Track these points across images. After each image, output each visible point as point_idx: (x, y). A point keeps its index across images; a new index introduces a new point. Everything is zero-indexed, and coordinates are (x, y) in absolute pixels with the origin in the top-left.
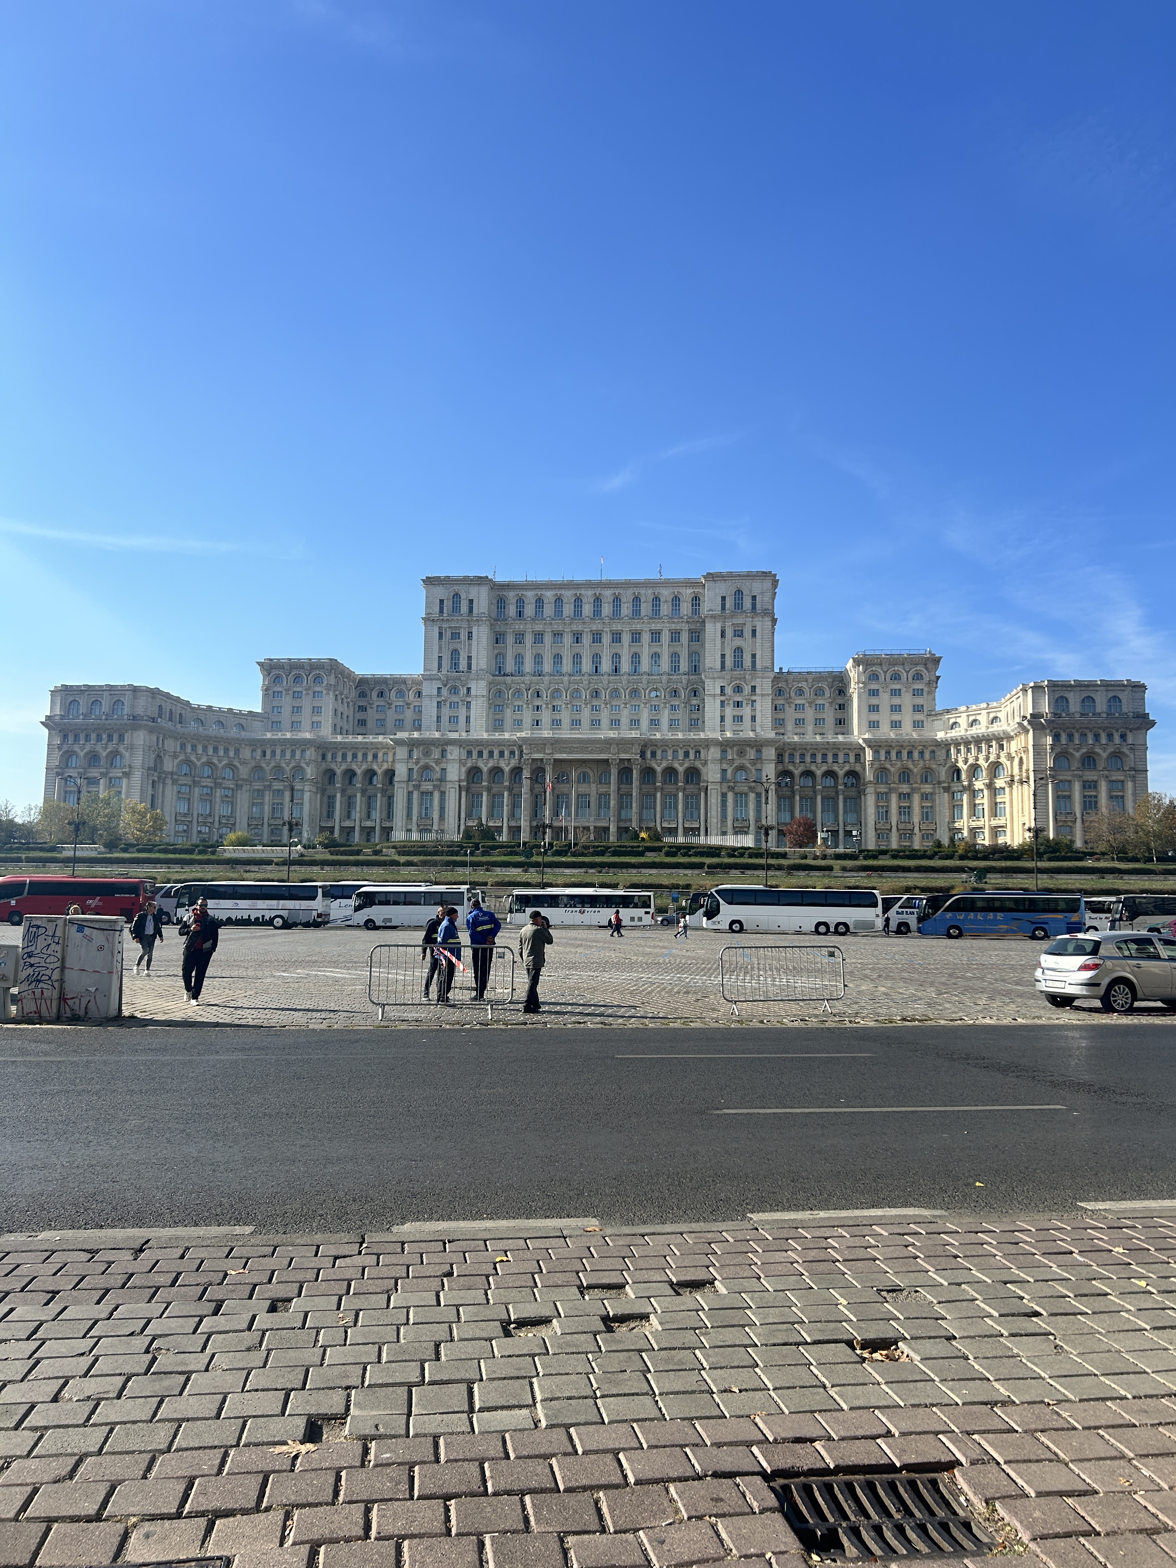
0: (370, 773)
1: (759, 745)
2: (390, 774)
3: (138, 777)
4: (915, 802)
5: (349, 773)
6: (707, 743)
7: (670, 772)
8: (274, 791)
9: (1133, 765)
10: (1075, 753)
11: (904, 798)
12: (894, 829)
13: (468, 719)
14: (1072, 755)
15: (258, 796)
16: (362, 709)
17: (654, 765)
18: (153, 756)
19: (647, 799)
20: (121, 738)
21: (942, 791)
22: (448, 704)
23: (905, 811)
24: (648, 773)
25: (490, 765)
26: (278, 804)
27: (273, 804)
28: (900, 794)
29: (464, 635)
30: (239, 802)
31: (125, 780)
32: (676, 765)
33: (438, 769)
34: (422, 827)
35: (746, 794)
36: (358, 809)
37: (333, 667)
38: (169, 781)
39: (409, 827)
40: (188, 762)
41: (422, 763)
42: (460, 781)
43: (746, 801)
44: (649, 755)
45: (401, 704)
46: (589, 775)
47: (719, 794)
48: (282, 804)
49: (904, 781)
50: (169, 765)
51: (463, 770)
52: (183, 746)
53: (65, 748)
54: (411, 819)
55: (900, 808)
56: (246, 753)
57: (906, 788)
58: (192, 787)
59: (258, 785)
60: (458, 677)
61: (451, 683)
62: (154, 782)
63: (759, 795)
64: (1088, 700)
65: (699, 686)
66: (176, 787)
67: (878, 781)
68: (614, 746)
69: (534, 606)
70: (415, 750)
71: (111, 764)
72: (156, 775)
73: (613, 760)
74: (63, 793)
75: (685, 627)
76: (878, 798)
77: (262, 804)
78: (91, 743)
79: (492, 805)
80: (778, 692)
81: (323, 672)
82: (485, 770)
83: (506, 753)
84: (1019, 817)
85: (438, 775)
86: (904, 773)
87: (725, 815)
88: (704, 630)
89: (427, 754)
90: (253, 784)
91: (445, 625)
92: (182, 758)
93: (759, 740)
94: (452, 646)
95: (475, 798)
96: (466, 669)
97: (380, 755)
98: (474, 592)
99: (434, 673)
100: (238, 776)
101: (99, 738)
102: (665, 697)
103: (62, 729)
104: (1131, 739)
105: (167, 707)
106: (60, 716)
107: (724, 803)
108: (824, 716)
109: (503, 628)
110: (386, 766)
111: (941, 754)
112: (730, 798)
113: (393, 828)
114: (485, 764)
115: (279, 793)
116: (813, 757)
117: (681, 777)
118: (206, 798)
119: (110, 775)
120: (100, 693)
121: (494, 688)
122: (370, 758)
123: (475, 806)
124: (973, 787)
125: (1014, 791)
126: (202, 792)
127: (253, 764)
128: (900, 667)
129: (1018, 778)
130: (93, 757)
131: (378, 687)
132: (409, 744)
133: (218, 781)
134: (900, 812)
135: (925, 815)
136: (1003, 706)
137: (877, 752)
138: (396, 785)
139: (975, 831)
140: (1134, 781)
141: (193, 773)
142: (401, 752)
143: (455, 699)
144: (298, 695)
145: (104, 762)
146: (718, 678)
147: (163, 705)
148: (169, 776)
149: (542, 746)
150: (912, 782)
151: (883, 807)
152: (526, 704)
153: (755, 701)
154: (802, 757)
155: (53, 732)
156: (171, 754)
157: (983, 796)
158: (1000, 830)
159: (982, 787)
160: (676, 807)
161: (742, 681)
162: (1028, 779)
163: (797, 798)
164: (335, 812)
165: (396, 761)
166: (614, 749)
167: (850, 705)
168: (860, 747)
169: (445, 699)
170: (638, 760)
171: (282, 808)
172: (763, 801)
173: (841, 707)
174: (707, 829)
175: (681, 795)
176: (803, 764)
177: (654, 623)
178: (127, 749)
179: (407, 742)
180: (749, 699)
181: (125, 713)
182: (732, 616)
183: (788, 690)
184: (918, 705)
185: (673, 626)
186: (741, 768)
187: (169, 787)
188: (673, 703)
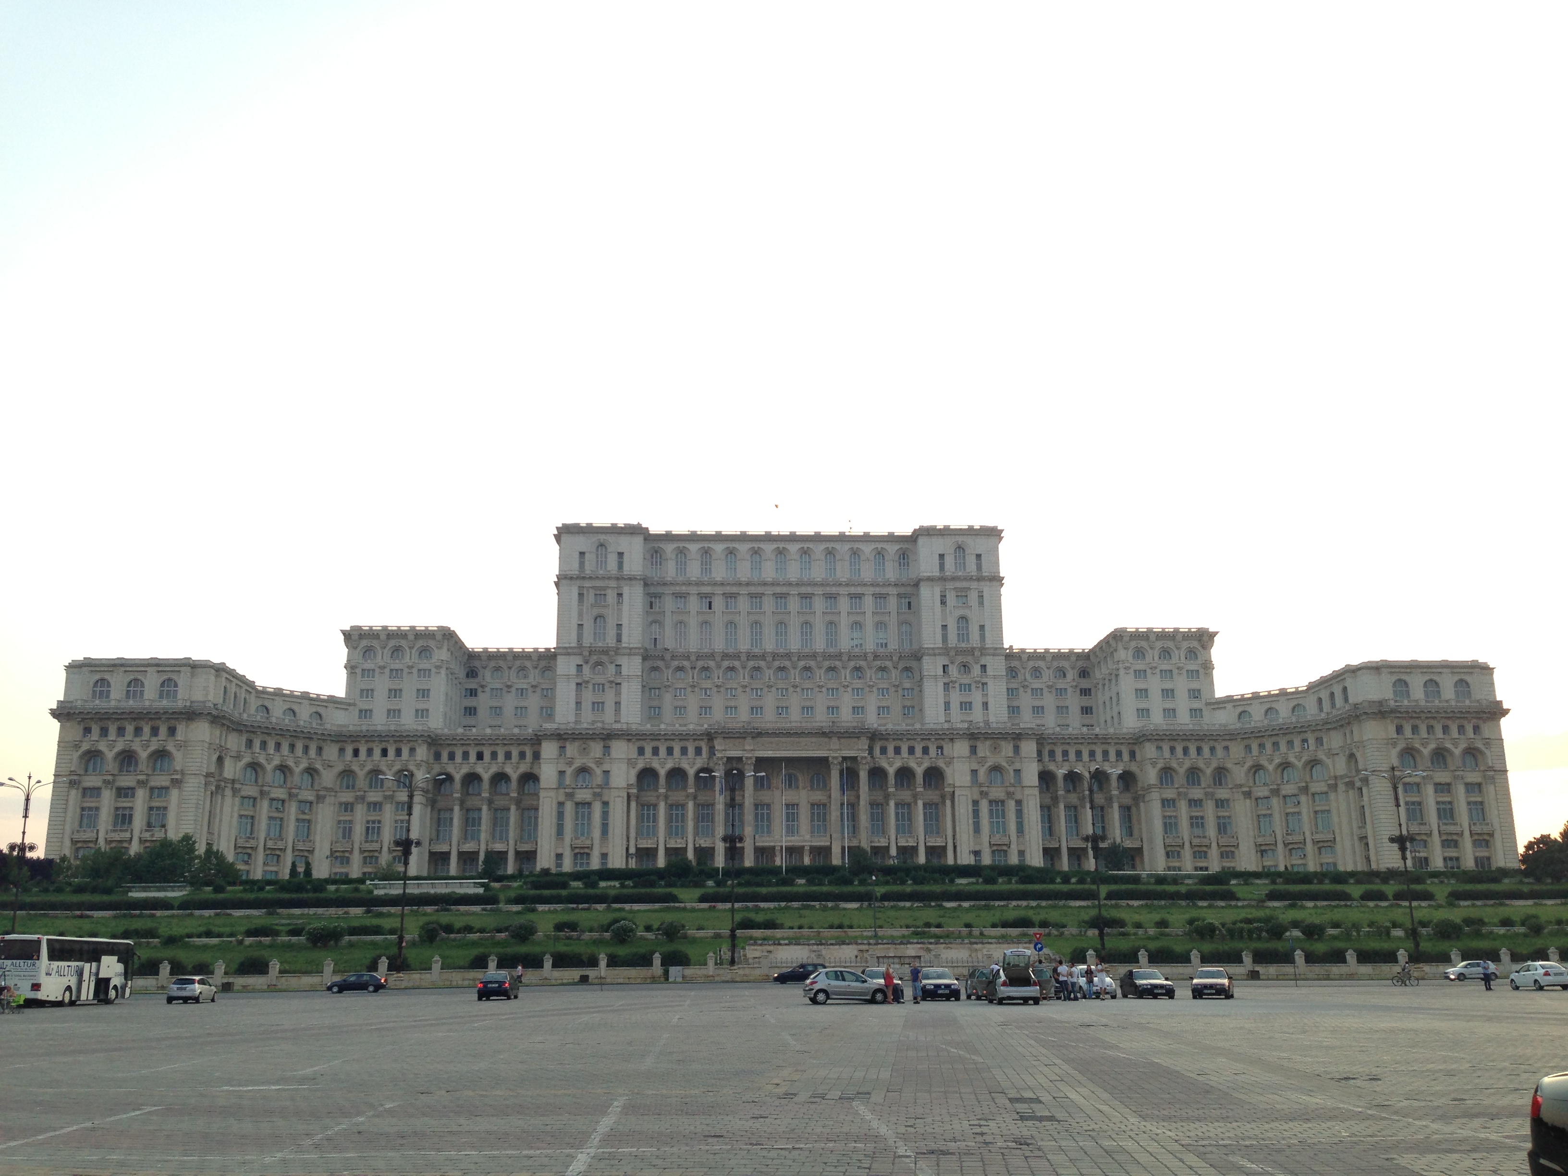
0: (500, 778)
1: (1017, 737)
2: (530, 778)
3: (193, 786)
4: (1209, 811)
5: (472, 778)
6: (952, 736)
7: (905, 775)
8: (369, 804)
9: (1490, 764)
10: (1422, 749)
11: (1196, 806)
12: (1187, 845)
13: (618, 704)
14: (1418, 751)
15: (346, 810)
16: (473, 693)
17: (885, 765)
18: (215, 757)
19: (877, 808)
20: (172, 731)
21: (1242, 797)
22: (591, 687)
23: (1197, 822)
24: (877, 774)
25: (669, 765)
26: (374, 822)
27: (368, 822)
28: (1190, 801)
29: (611, 597)
30: (319, 820)
31: (174, 793)
32: (913, 764)
33: (598, 771)
34: (577, 851)
35: (1003, 802)
36: (484, 827)
37: (448, 636)
38: (228, 792)
39: (560, 851)
40: (255, 766)
41: (577, 764)
42: (629, 786)
43: (1003, 810)
44: (877, 751)
45: (525, 686)
46: (798, 777)
47: (970, 802)
48: (379, 822)
49: (1194, 784)
50: (230, 770)
51: (633, 773)
52: (250, 743)
53: (85, 747)
54: (563, 839)
55: (1191, 818)
56: (331, 752)
57: (1196, 793)
58: (258, 800)
59: (347, 797)
60: (605, 652)
61: (594, 658)
62: (212, 793)
63: (1019, 803)
64: (1432, 685)
65: (914, 664)
66: (237, 801)
67: (1162, 784)
68: (835, 740)
69: (699, 563)
70: (568, 745)
71: (154, 770)
72: (215, 784)
73: (834, 758)
74: (78, 810)
75: (893, 591)
76: (1163, 806)
77: (351, 822)
78: (126, 738)
79: (669, 819)
80: (1012, 672)
81: (432, 643)
82: (662, 772)
83: (691, 750)
84: (1352, 829)
85: (599, 779)
86: (1193, 774)
87: (977, 829)
88: (917, 595)
89: (585, 751)
90: (339, 794)
91: (587, 584)
92: (247, 759)
93: (1017, 732)
94: (596, 611)
95: (648, 810)
96: (615, 641)
97: (515, 754)
98: (624, 544)
99: (572, 645)
100: (320, 784)
101: (138, 731)
102: (871, 679)
103: (83, 720)
104: (1487, 732)
105: (233, 689)
106: (79, 703)
107: (976, 813)
108: (1068, 703)
109: (659, 590)
110: (523, 768)
111: (1237, 750)
112: (984, 807)
113: (535, 852)
114: (663, 765)
115: (376, 806)
116: (1079, 754)
117: (919, 779)
118: (276, 815)
119: (152, 784)
120: (143, 669)
121: (649, 664)
122: (501, 757)
123: (648, 821)
124: (1283, 792)
125: (1342, 797)
126: (271, 806)
127: (340, 767)
128: (1170, 644)
129: (1347, 780)
130: (127, 758)
131: (492, 664)
132: (562, 737)
133: (293, 791)
134: (1192, 825)
135: (1223, 827)
136: (1311, 691)
137: (1159, 748)
138: (542, 794)
139: (1291, 847)
140: (1494, 783)
141: (260, 781)
142: (549, 749)
143: (599, 679)
144: (397, 674)
145: (143, 765)
146: (940, 654)
147: (228, 686)
148: (229, 785)
149: (740, 740)
150: (1203, 786)
151: (1170, 817)
152: (691, 686)
153: (986, 684)
154: (1065, 753)
155: (68, 724)
156: (233, 754)
157: (1299, 803)
158: (1325, 845)
159: (1296, 792)
160: (910, 819)
161: (969, 659)
162: (1365, 780)
163: (1062, 806)
164: (451, 831)
165: (541, 761)
166: (835, 743)
167: (1101, 690)
168: (1138, 740)
169: (587, 679)
170: (866, 758)
171: (379, 828)
172: (1025, 811)
173: (1086, 692)
174: (955, 847)
175: (920, 803)
176: (1066, 763)
177: (853, 585)
178: (179, 747)
179: (559, 735)
180: (979, 682)
181: (179, 696)
182: (954, 579)
183: (1023, 671)
184: (1194, 690)
185: (878, 590)
186: (996, 769)
187: (228, 800)
188: (881, 686)
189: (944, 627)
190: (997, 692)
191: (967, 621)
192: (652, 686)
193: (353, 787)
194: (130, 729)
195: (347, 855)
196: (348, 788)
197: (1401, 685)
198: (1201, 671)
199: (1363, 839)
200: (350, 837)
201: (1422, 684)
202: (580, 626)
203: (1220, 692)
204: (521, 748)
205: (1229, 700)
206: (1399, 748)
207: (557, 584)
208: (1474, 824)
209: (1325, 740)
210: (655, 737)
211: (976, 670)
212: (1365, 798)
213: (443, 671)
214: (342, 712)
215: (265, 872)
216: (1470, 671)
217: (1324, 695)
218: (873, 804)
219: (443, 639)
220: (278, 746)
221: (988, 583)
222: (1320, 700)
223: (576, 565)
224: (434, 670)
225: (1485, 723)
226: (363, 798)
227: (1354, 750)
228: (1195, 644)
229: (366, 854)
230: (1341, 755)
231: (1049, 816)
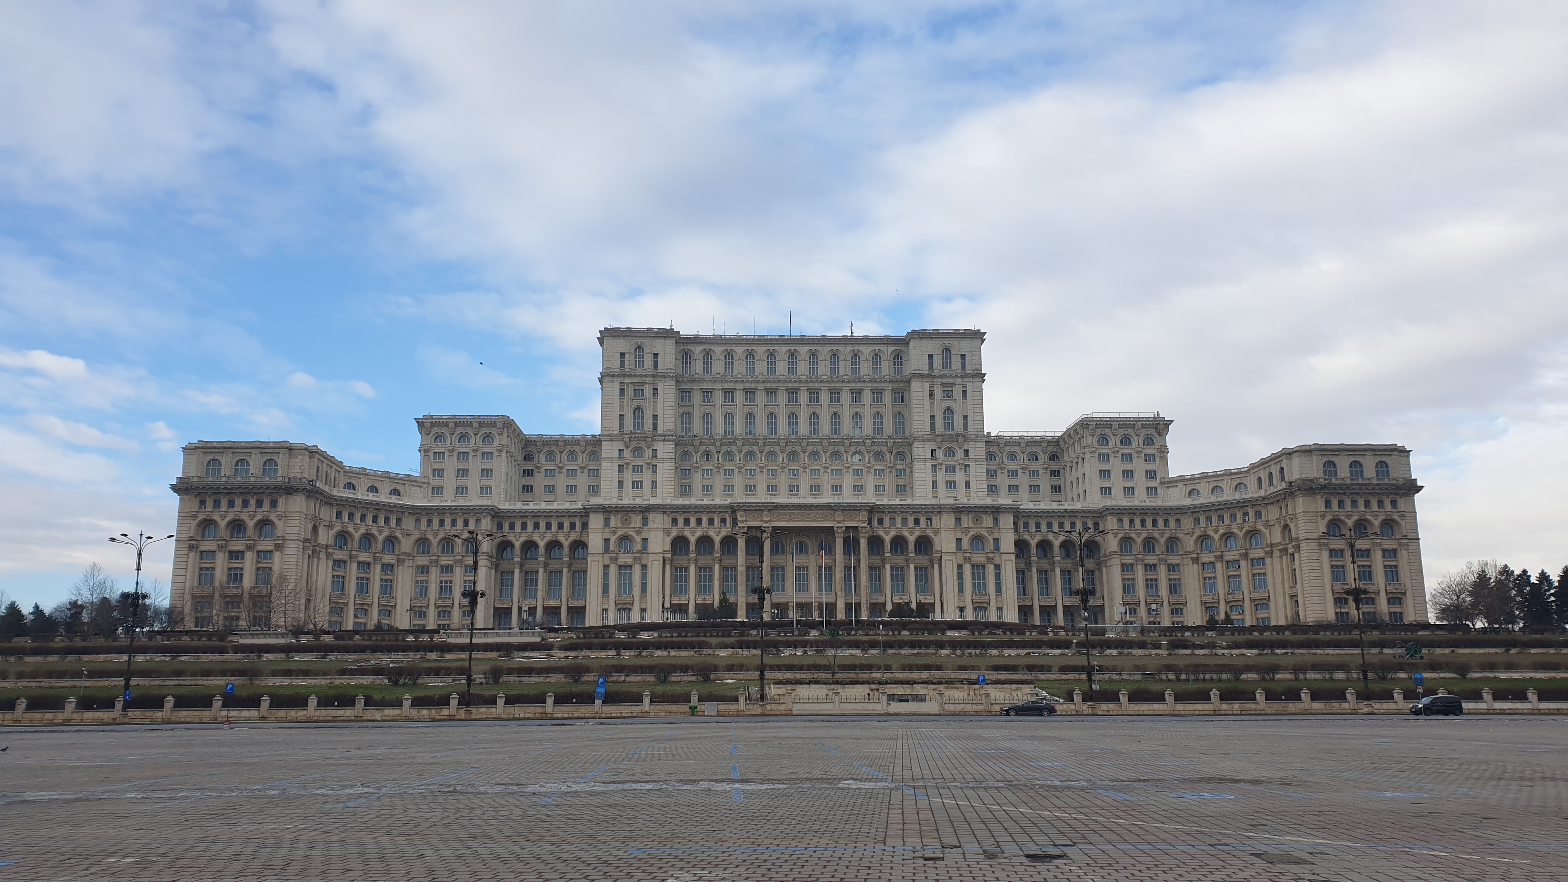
0: (555, 545)
1: (996, 511)
2: (579, 545)
3: (293, 550)
4: (1162, 574)
5: (530, 546)
6: (939, 510)
7: (899, 543)
8: (442, 567)
9: (1405, 534)
10: (1346, 520)
11: (1151, 570)
12: (1142, 603)
13: (654, 483)
14: (1343, 522)
15: (423, 572)
16: (528, 473)
17: (881, 533)
18: (310, 526)
19: (875, 571)
20: (274, 504)
21: (1190, 562)
22: (631, 467)
23: (1152, 584)
24: (875, 543)
25: (699, 533)
26: (446, 582)
27: (441, 582)
28: (1146, 565)
29: (648, 391)
30: (400, 580)
31: (277, 555)
32: (906, 534)
33: (638, 539)
34: (620, 606)
35: (983, 566)
36: (540, 586)
37: (508, 424)
38: (323, 556)
39: (605, 606)
40: (344, 534)
41: (620, 533)
42: (664, 552)
43: (984, 573)
44: (875, 522)
45: (574, 468)
46: (806, 546)
47: (955, 566)
48: (451, 582)
49: (1149, 551)
50: (324, 537)
51: (668, 540)
52: (339, 515)
53: (201, 516)
54: (608, 597)
55: (1147, 580)
56: (408, 523)
57: (1151, 559)
58: (348, 563)
59: (423, 561)
60: (644, 438)
61: (634, 444)
62: (309, 557)
63: (997, 567)
64: (1356, 465)
65: (905, 449)
66: (330, 563)
67: (1122, 551)
68: (839, 512)
69: (723, 362)
70: (612, 517)
71: (260, 535)
72: (311, 548)
73: (838, 527)
74: (197, 570)
75: (889, 386)
76: (1123, 570)
77: (427, 582)
78: (236, 509)
79: (699, 579)
80: (991, 456)
81: (493, 431)
82: (693, 540)
83: (717, 521)
84: (1284, 588)
85: (638, 546)
86: (1149, 544)
87: (961, 589)
88: (909, 390)
89: (626, 522)
90: (417, 558)
91: (627, 380)
92: (338, 528)
93: (996, 506)
94: (635, 404)
95: (681, 571)
96: (651, 429)
97: (566, 525)
98: (659, 346)
99: (614, 432)
100: (399, 550)
101: (245, 504)
102: (869, 461)
103: (199, 494)
104: (1402, 505)
105: (324, 468)
106: (195, 479)
107: (960, 576)
108: (1039, 483)
109: (689, 386)
110: (573, 537)
111: (1187, 522)
112: (967, 570)
113: (585, 607)
114: (693, 533)
115: (448, 569)
116: (1049, 525)
117: (911, 547)
118: (363, 575)
119: (259, 548)
120: (248, 451)
121: (680, 449)
122: (554, 527)
123: (681, 581)
124: (1226, 558)
125: (1276, 561)
126: (358, 568)
127: (417, 535)
128: (1130, 431)
129: (1281, 547)
130: (237, 526)
131: (546, 449)
132: (606, 510)
133: (377, 555)
134: (1147, 585)
135: (1174, 588)
136: (1252, 472)
137: (1120, 521)
138: (590, 559)
139: (1231, 604)
140: (1407, 550)
141: (349, 546)
142: (595, 521)
143: (638, 462)
144: (464, 457)
145: (250, 532)
146: (928, 441)
147: (320, 466)
148: (324, 550)
149: (759, 512)
150: (1157, 553)
151: (1128, 579)
152: (717, 467)
153: (968, 466)
154: (1038, 525)
155: (186, 497)
156: (327, 524)
157: (1239, 567)
158: (1261, 604)
159: (1237, 557)
160: (903, 581)
161: (954, 445)
162: (1298, 548)
163: (1034, 570)
164: (512, 590)
165: (589, 530)
166: (839, 515)
167: (1068, 471)
168: (1099, 515)
169: (627, 461)
170: (865, 527)
171: (451, 587)
172: (1003, 573)
173: (1055, 473)
174: (942, 604)
175: (912, 566)
176: (1039, 534)
177: (854, 382)
178: (280, 517)
179: (604, 508)
180: (963, 464)
181: (279, 474)
182: (941, 376)
183: (1000, 455)
184: (1150, 472)
185: (875, 386)
186: (977, 539)
187: (323, 563)
188: (877, 468)
189: (933, 417)
190: (978, 473)
191: (952, 413)
192: (683, 468)
193: (428, 553)
194: (238, 502)
195: (424, 609)
196: (423, 553)
197: (1330, 466)
198: (1157, 455)
199: (1294, 597)
200: (426, 595)
201: (1348, 465)
202: (622, 416)
203: (1173, 473)
204: (572, 519)
205: (1182, 479)
206: (1327, 519)
207: (601, 381)
208: (1389, 584)
209: (1263, 513)
210: (685, 510)
211: (960, 454)
212: (1297, 562)
213: (504, 455)
214: (418, 489)
215: (355, 623)
216: (1389, 453)
217: (1263, 475)
218: (871, 568)
219: (504, 427)
220: (363, 517)
221: (971, 379)
222: (1260, 479)
223: (617, 364)
224: (496, 454)
225: (1401, 498)
226: (437, 561)
227: (1289, 521)
228: (1152, 431)
229: (440, 609)
230: (1277, 526)
231: (1023, 579)
